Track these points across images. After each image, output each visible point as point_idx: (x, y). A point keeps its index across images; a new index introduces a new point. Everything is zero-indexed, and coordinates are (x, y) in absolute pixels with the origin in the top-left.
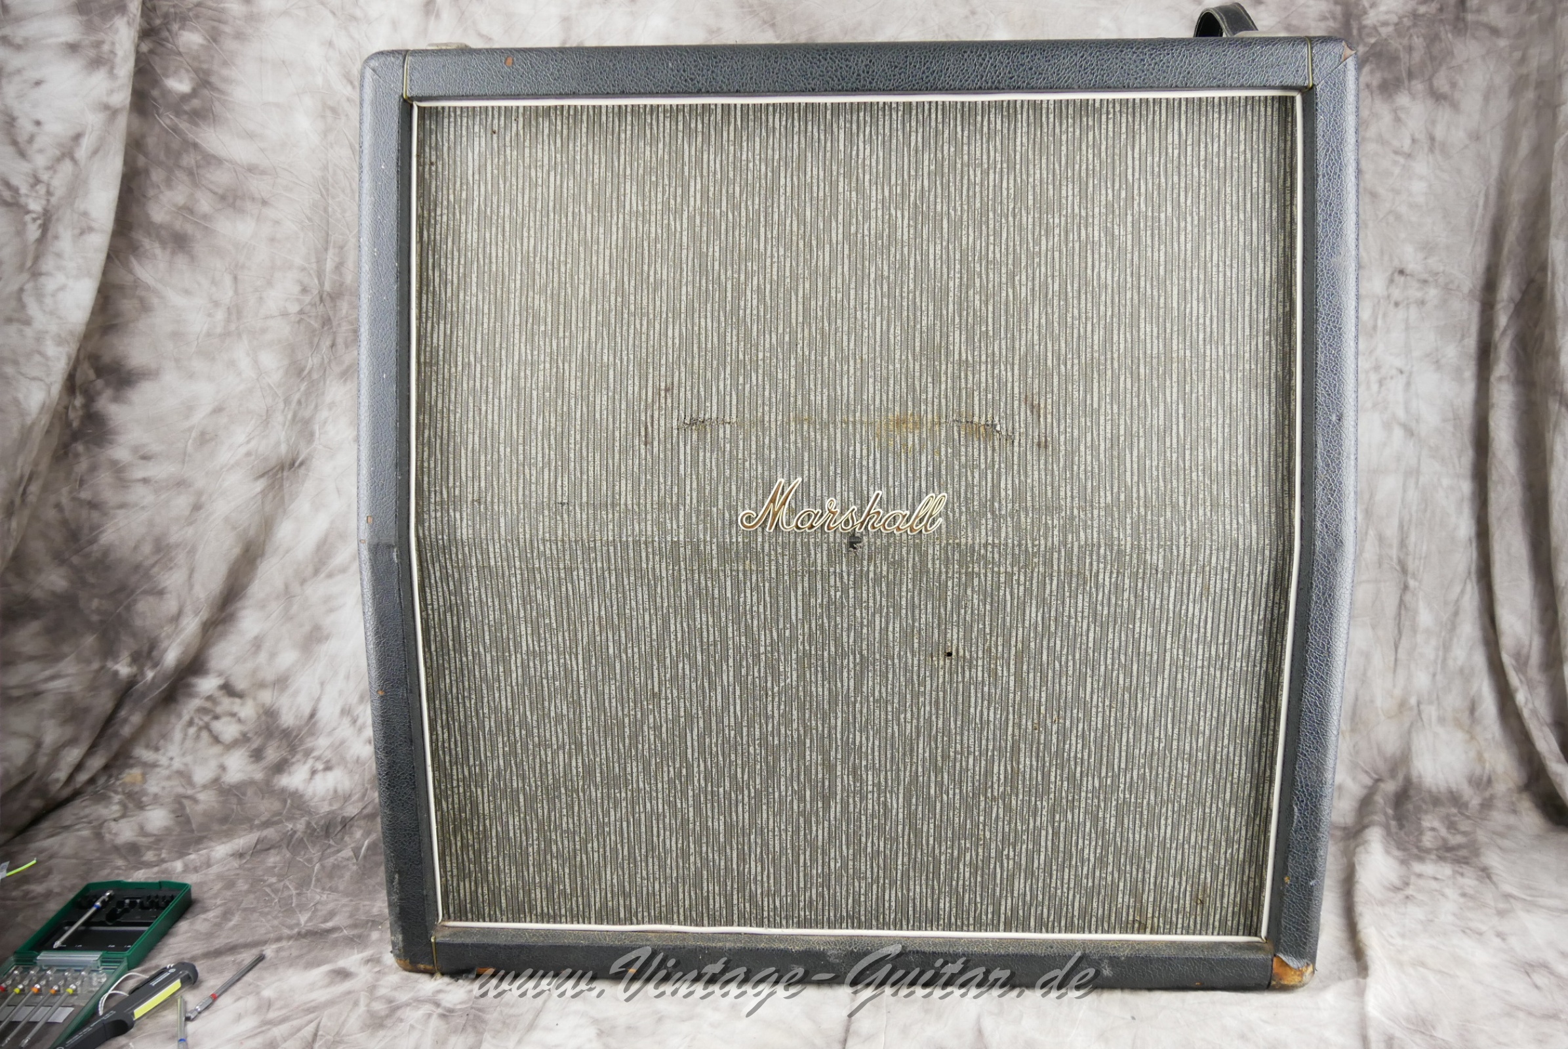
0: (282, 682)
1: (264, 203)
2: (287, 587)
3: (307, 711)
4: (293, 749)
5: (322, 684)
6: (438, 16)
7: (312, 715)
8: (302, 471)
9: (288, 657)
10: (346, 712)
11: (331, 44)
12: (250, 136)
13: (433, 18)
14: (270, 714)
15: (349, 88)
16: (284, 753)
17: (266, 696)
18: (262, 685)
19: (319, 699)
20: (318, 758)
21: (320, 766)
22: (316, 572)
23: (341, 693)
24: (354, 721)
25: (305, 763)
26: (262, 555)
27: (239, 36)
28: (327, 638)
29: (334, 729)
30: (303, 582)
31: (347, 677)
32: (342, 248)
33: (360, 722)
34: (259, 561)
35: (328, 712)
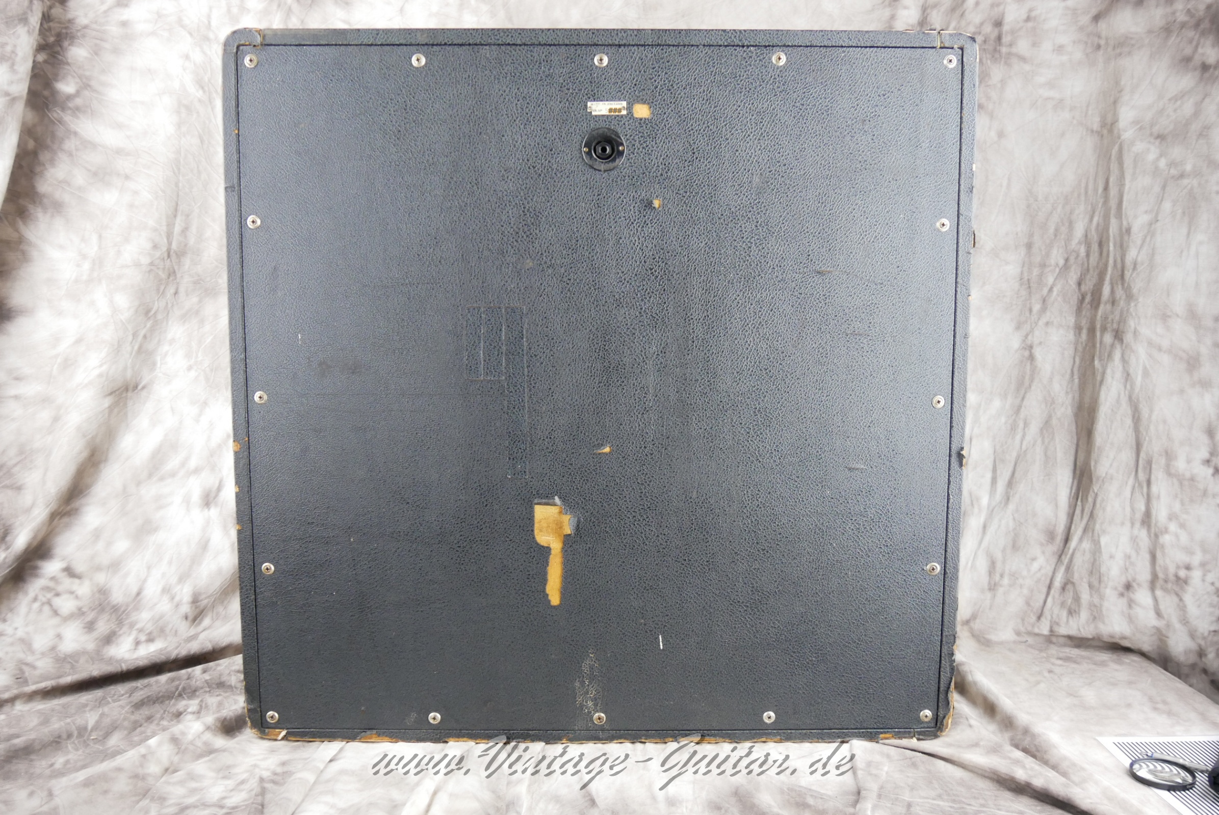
0: (115, 566)
1: (127, 177)
2: (125, 488)
5: (149, 568)
8: (144, 393)
9: (121, 546)
10: (166, 590)
11: (187, 57)
12: (120, 126)
15: (201, 92)
17: (101, 578)
18: (99, 568)
19: (145, 581)
21: (143, 638)
22: (150, 476)
23: (164, 574)
24: (172, 598)
25: (129, 634)
26: (106, 460)
27: (116, 51)
28: (156, 530)
29: (156, 605)
30: (139, 484)
31: (170, 563)
32: (188, 216)
33: (177, 599)
34: (102, 466)
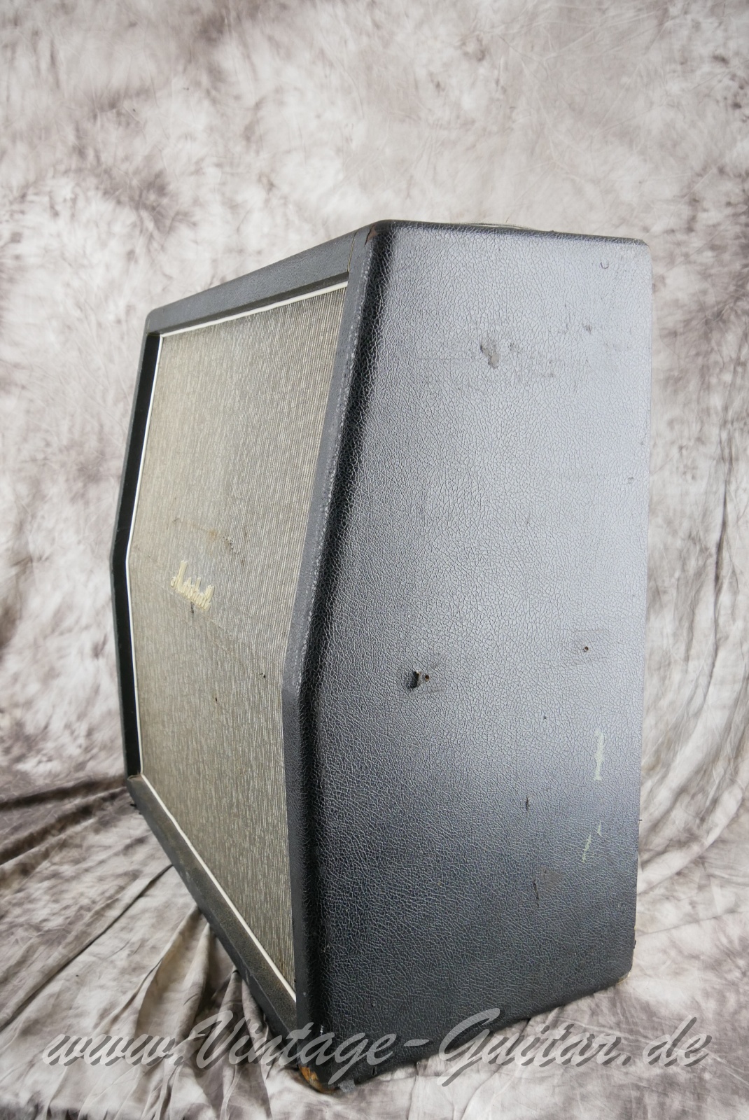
3: (43, 724)
4: (30, 748)
6: (136, 262)
7: (46, 727)
13: (133, 263)
14: (19, 725)
16: (24, 751)
20: (45, 755)
35: (56, 726)
